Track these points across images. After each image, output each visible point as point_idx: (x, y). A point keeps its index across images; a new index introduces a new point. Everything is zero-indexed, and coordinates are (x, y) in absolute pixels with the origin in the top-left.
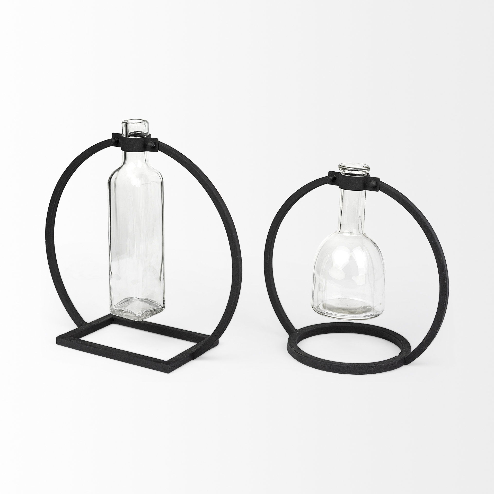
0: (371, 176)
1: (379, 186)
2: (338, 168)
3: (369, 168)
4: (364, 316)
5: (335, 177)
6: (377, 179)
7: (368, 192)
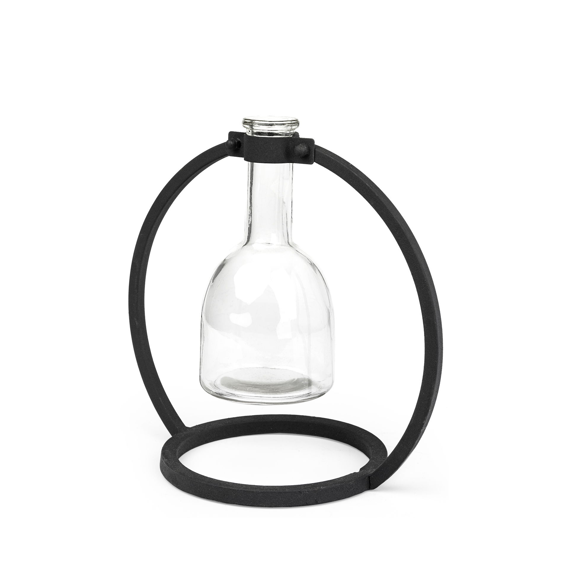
0: (301, 136)
1: (313, 153)
2: (241, 124)
3: (299, 124)
4: (300, 396)
5: (239, 142)
6: (310, 142)
7: (296, 165)
